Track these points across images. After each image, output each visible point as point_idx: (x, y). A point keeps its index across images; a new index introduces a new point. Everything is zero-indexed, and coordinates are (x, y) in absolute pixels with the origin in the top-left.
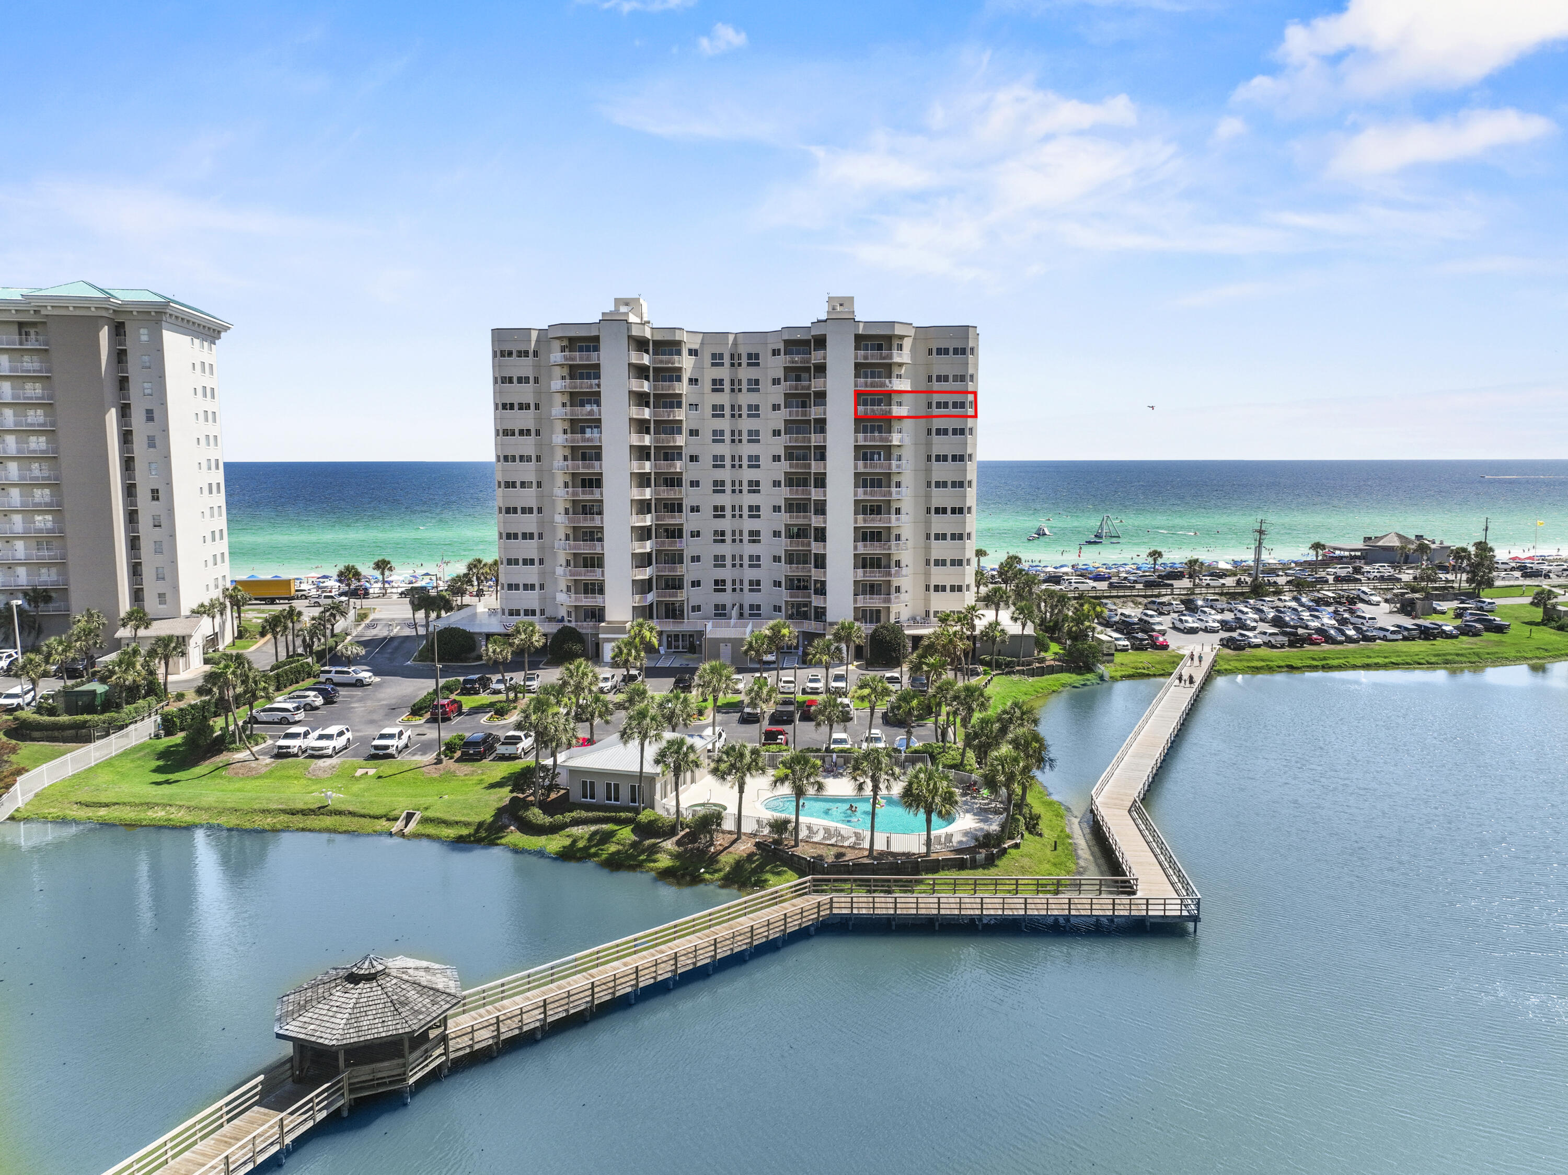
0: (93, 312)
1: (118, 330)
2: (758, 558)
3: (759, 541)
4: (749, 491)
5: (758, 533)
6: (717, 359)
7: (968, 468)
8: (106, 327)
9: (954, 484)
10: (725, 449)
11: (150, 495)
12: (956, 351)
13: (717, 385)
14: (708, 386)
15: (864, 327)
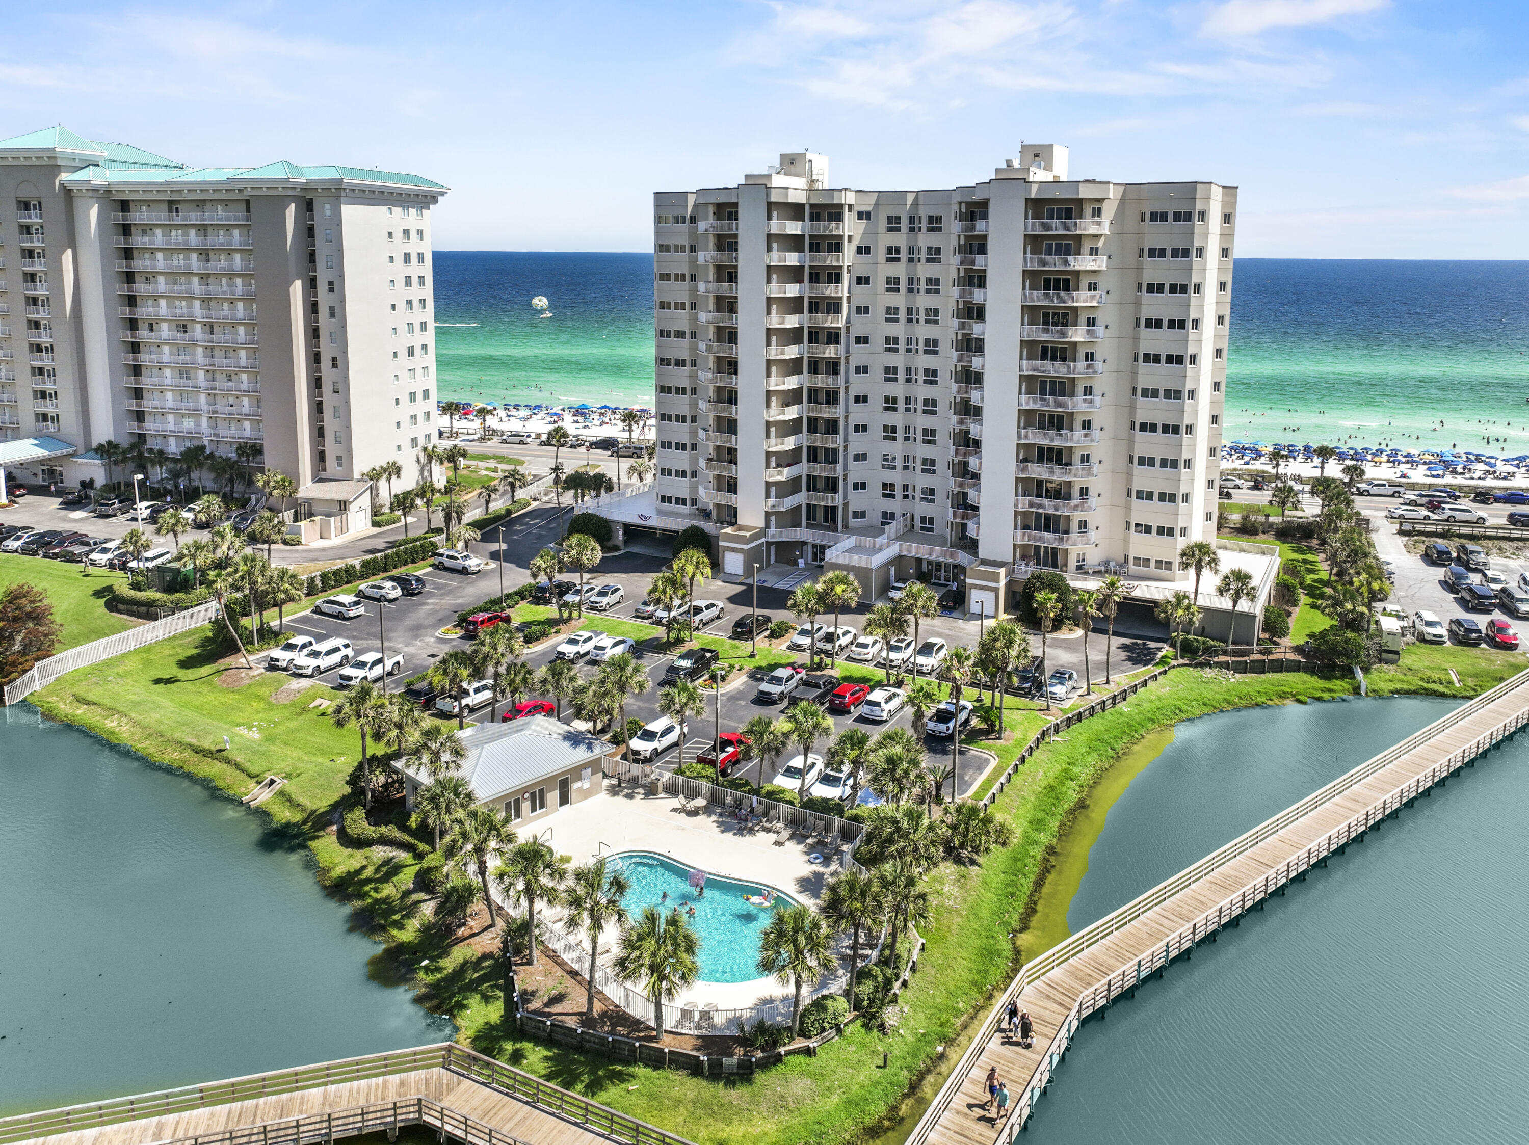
0: (281, 192)
1: (307, 206)
2: (933, 462)
3: (934, 442)
4: (925, 382)
5: (933, 432)
6: (893, 224)
7: (1188, 373)
8: (293, 205)
9: (1168, 394)
10: (899, 330)
11: (331, 362)
12: (1177, 217)
13: (893, 254)
14: (882, 254)
15: (1039, 190)
